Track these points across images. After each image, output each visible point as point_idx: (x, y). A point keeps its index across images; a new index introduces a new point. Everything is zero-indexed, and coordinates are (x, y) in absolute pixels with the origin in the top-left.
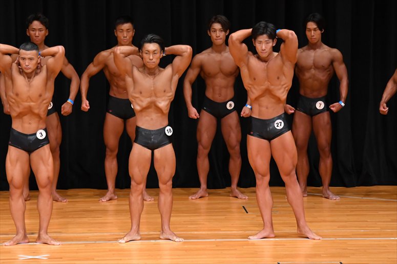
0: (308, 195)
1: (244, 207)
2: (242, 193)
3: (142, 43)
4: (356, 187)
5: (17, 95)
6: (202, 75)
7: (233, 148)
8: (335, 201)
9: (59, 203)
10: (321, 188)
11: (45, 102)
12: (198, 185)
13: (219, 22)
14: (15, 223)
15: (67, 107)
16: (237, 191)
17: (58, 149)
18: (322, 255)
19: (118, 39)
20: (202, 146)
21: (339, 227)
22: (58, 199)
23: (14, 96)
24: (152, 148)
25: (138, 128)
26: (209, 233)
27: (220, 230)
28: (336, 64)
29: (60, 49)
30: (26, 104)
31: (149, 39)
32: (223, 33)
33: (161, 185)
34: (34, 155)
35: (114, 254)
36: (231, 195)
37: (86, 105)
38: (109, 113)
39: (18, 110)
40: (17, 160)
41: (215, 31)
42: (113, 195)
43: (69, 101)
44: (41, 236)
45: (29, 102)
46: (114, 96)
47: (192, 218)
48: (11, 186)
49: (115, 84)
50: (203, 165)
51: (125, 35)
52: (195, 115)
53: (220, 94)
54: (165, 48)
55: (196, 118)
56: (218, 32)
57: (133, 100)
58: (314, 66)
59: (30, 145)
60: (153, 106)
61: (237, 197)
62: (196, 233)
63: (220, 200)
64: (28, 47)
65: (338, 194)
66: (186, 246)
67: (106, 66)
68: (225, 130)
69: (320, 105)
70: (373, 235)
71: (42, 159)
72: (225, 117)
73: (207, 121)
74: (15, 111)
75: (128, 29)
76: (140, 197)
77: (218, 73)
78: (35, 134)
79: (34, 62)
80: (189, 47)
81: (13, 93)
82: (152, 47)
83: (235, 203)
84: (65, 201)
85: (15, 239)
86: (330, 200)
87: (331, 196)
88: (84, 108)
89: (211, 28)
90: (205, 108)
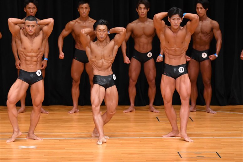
0: (197, 111)
1: (157, 118)
2: (156, 109)
4: (227, 106)
6: (132, 36)
7: (151, 81)
8: (213, 114)
9: (43, 114)
10: (204, 106)
11: (41, 53)
13: (143, 3)
16: (153, 108)
18: (205, 148)
20: (132, 79)
21: (215, 131)
22: (43, 112)
26: (136, 133)
27: (142, 132)
28: (215, 30)
29: (51, 20)
31: (101, 22)
32: (146, 10)
35: (77, 146)
36: (149, 110)
37: (62, 55)
38: (75, 59)
41: (141, 9)
42: (76, 110)
45: (32, 53)
46: (78, 49)
47: (125, 124)
50: (132, 92)
51: (84, 11)
52: (128, 61)
53: (143, 48)
55: (128, 63)
56: (143, 9)
58: (201, 31)
61: (153, 111)
62: (127, 133)
63: (143, 113)
64: (31, 18)
65: (214, 110)
66: (121, 141)
67: (73, 30)
68: (146, 70)
69: (204, 55)
70: (237, 136)
72: (146, 62)
73: (135, 65)
75: (86, 7)
77: (142, 35)
80: (124, 28)
83: (152, 115)
84: (47, 113)
86: (210, 114)
87: (211, 111)
88: (61, 57)
89: (139, 7)
90: (134, 56)
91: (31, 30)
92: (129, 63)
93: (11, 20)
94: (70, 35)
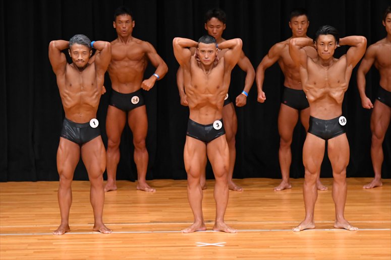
3: (316, 34)
5: (196, 87)
6: (376, 65)
9: (235, 192)
11: (222, 93)
12: (372, 175)
14: (193, 211)
15: (242, 99)
17: (234, 138)
19: (293, 31)
20: (376, 135)
22: (234, 188)
23: (193, 89)
24: (326, 137)
25: (311, 118)
26: (384, 222)
29: (237, 42)
30: (204, 96)
31: (324, 31)
33: (335, 175)
34: (211, 145)
35: (288, 242)
37: (262, 96)
38: (284, 103)
39: (196, 102)
40: (195, 150)
42: (287, 184)
43: (243, 93)
44: (218, 224)
45: (207, 94)
46: (289, 87)
47: (367, 208)
48: (189, 176)
49: (290, 75)
50: (377, 154)
51: (300, 27)
52: (369, 105)
54: (340, 39)
55: (369, 108)
57: (307, 90)
59: (207, 136)
60: (326, 95)
62: (370, 222)
64: (207, 40)
67: (281, 58)
71: (218, 149)
74: (193, 102)
75: (303, 21)
76: (314, 187)
78: (212, 125)
79: (213, 54)
80: (363, 38)
81: (192, 85)
82: (327, 38)
84: (240, 190)
85: (193, 227)
88: (260, 99)
89: (386, 18)
90: (379, 98)
91: (207, 57)
92: (371, 108)
93: (178, 41)
94: (276, 65)
